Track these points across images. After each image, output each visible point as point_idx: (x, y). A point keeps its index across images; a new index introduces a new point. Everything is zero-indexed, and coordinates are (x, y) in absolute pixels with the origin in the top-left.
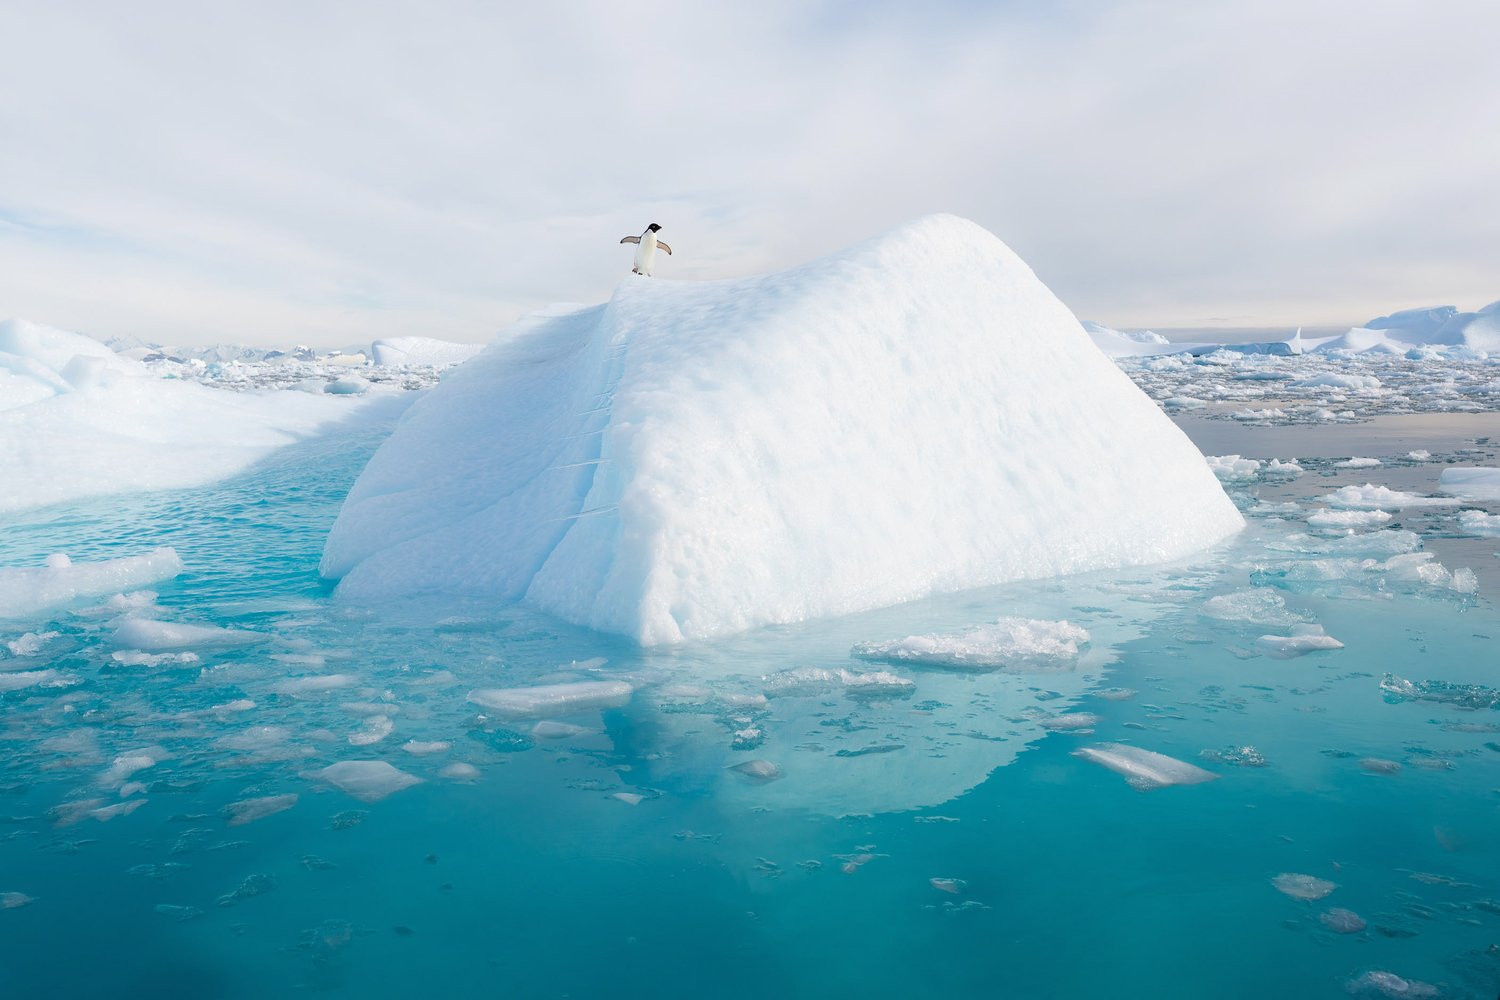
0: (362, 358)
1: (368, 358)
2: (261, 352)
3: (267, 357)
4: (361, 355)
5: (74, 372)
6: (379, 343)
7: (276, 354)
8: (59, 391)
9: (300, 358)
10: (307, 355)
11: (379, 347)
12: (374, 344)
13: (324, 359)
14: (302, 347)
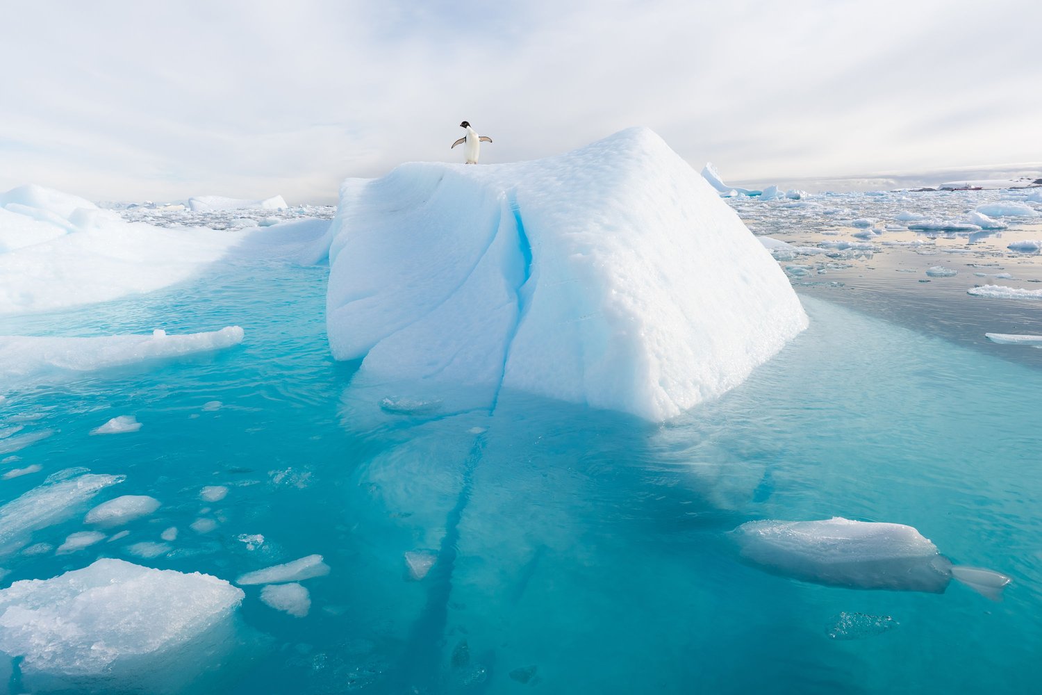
0: (182, 207)
1: (186, 207)
2: (124, 204)
3: (129, 207)
4: (182, 206)
5: (78, 218)
6: (192, 199)
7: (134, 206)
8: (69, 232)
9: (148, 207)
10: (152, 206)
11: (193, 201)
12: (189, 200)
13: (162, 208)
14: (148, 202)
